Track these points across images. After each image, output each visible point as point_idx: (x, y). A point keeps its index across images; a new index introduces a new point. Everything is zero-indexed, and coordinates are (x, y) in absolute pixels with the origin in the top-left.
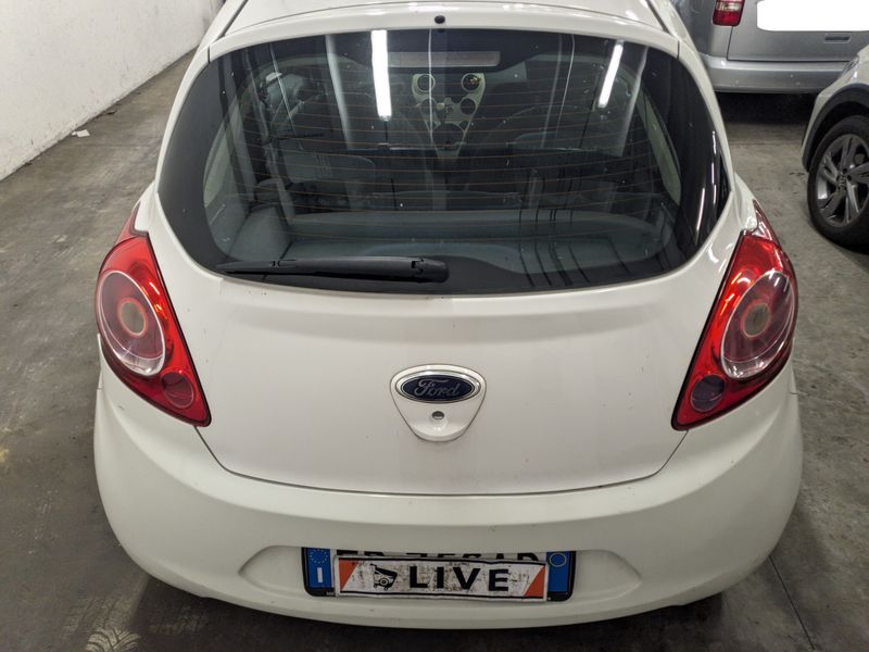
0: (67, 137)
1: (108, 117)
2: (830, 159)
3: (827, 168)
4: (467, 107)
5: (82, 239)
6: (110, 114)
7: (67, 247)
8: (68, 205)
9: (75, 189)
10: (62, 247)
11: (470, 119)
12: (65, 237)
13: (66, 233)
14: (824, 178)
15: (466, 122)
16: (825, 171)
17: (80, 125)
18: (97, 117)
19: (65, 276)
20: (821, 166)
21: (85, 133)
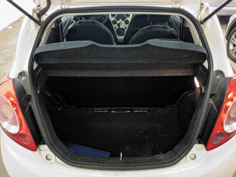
0: (5, 29)
1: (18, 22)
2: (234, 37)
3: (233, 39)
4: (127, 22)
5: (9, 62)
6: (18, 21)
7: (4, 65)
8: (4, 51)
9: (7, 45)
10: (2, 65)
11: (127, 26)
12: (3, 61)
13: (4, 60)
14: (232, 42)
15: (126, 27)
16: (233, 40)
17: (9, 25)
18: (15, 22)
19: (3, 74)
20: (231, 39)
21: (10, 27)
